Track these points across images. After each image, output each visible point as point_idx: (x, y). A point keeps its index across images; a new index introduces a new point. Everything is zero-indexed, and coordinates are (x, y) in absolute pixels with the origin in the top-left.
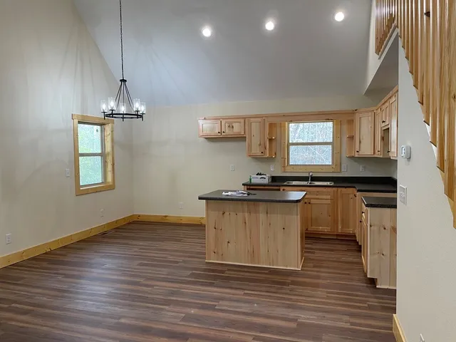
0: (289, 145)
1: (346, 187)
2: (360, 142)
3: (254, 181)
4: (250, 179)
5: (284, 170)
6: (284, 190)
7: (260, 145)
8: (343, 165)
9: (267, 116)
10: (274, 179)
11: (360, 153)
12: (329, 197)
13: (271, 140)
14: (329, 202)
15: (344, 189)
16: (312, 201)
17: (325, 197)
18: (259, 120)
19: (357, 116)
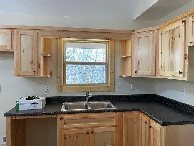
0: (66, 63)
1: (130, 111)
2: (138, 62)
3: (21, 108)
4: (18, 106)
5: (61, 90)
6: (61, 118)
7: (32, 62)
8: (116, 84)
9: (42, 30)
10: (49, 101)
11: (139, 73)
12: (113, 123)
13: (45, 58)
14: (113, 129)
15: (128, 114)
16: (96, 130)
17: (109, 123)
18: (31, 32)
19: (135, 37)
